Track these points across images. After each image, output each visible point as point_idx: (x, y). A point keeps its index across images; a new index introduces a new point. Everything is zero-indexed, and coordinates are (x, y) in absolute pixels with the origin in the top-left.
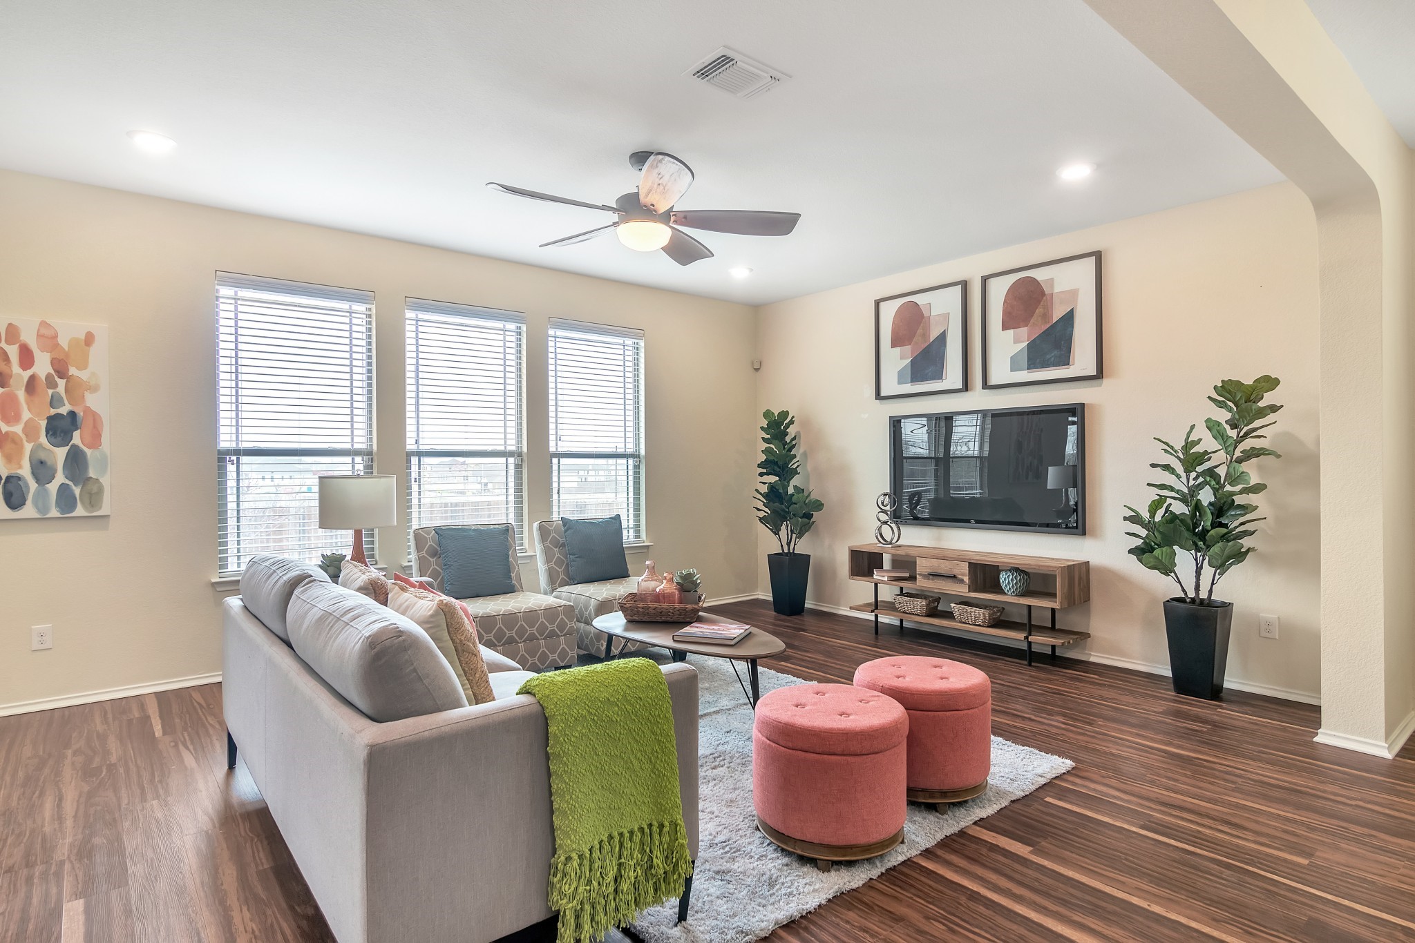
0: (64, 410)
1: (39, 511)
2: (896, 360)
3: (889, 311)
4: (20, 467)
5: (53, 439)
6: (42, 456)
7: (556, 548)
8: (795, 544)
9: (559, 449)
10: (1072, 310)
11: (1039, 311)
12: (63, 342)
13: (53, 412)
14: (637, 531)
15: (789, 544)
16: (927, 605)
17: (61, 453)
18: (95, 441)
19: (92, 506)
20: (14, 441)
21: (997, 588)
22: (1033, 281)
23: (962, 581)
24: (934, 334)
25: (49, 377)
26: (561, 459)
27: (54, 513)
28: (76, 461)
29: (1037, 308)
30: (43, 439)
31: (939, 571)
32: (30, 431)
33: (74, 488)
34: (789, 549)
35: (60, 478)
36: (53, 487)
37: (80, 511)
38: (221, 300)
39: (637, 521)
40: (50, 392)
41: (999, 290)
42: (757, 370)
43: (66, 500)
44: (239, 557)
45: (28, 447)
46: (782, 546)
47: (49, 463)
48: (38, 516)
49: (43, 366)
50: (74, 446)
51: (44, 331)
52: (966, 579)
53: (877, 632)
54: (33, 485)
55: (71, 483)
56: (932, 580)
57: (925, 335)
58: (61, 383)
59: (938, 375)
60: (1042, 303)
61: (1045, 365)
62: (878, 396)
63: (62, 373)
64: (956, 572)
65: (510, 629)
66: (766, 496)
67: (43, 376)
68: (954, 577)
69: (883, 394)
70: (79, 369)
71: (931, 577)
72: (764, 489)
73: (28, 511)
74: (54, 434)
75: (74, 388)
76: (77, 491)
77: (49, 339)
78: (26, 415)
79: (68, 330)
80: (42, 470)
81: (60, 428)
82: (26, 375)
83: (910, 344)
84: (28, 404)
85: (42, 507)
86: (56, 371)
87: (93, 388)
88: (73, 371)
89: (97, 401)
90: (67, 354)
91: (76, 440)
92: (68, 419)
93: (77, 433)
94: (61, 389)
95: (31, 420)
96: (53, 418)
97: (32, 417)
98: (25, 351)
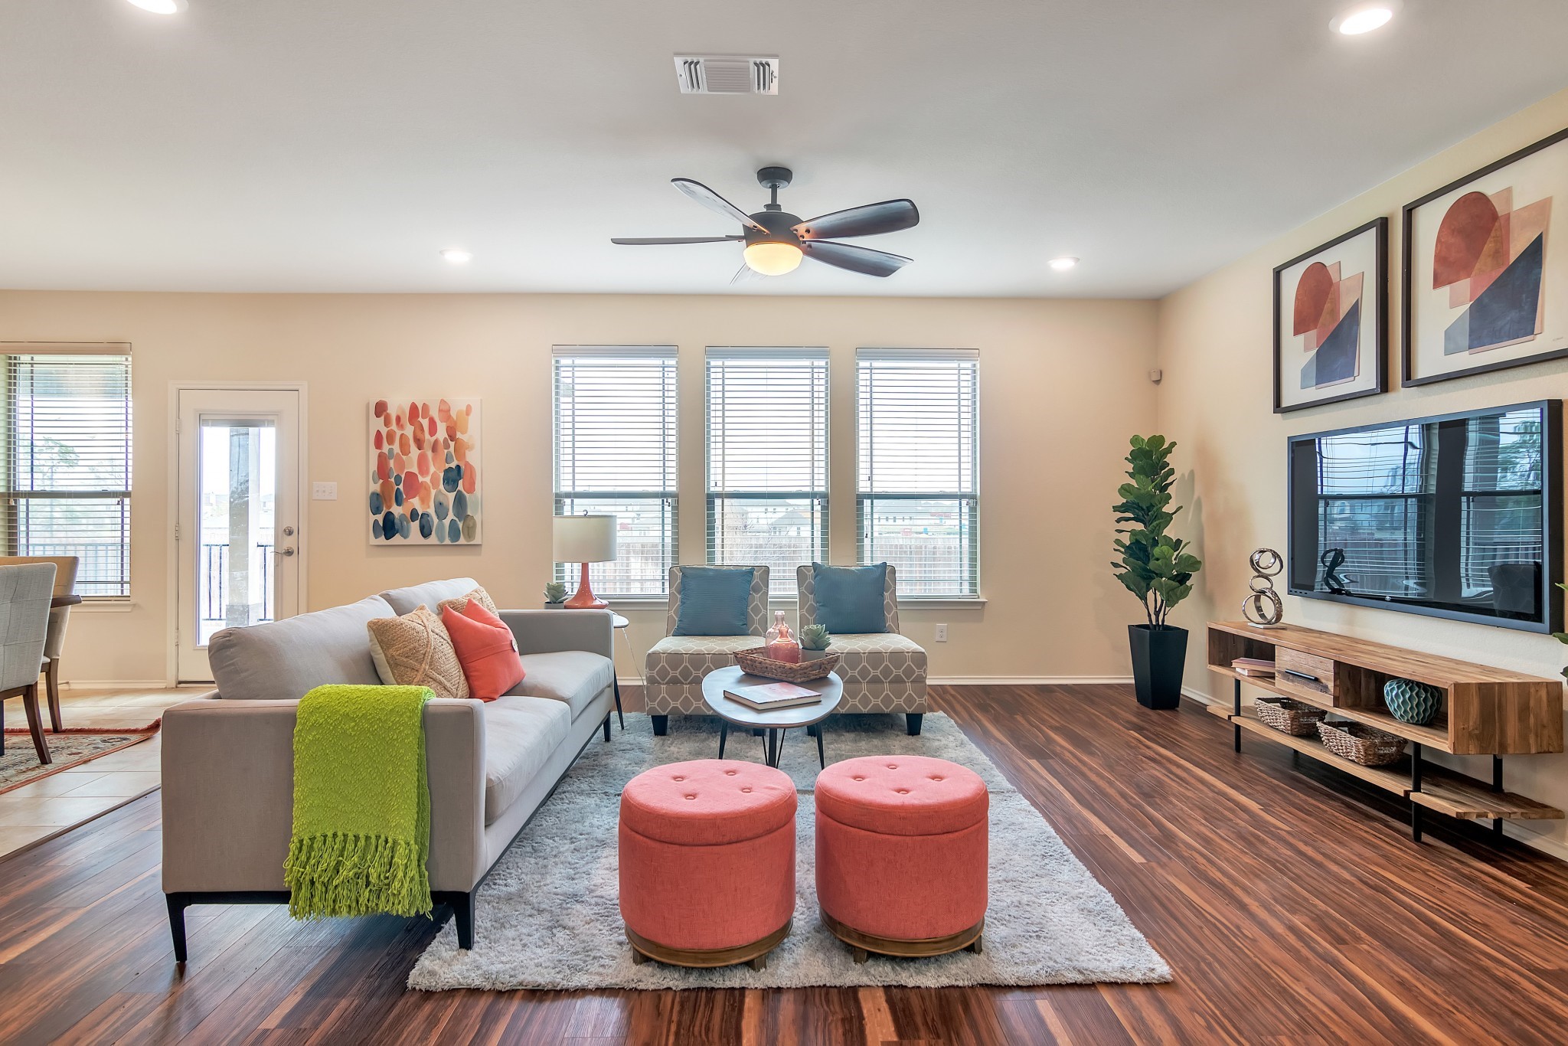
0: (453, 465)
1: (439, 539)
2: (1299, 352)
3: (1291, 281)
4: (429, 507)
5: (447, 487)
6: (441, 499)
7: (811, 594)
8: (1164, 615)
9: (874, 490)
10: (1540, 238)
11: (1489, 246)
12: (453, 414)
13: (447, 466)
14: (973, 584)
15: (1157, 614)
16: (1293, 719)
17: (452, 496)
18: (471, 489)
19: (470, 537)
20: (425, 488)
21: (1379, 707)
22: (1480, 198)
23: (1325, 689)
24: (1344, 308)
25: (445, 439)
26: (875, 501)
27: (447, 541)
28: (460, 501)
29: (1485, 243)
30: (441, 487)
31: (1300, 670)
32: (434, 481)
33: (459, 522)
34: (1157, 620)
35: (451, 516)
36: (447, 522)
37: (462, 541)
38: (562, 369)
39: (973, 572)
40: (446, 451)
41: (1430, 222)
42: (1158, 382)
43: (454, 533)
44: (572, 583)
45: (433, 492)
46: (1149, 615)
47: (445, 504)
48: (438, 543)
49: (441, 434)
50: (459, 491)
51: (443, 407)
52: (1331, 685)
53: (1238, 748)
54: (436, 520)
55: (457, 519)
56: (1293, 681)
57: (1334, 311)
58: (452, 444)
59: (1349, 372)
60: (1493, 234)
61: (1497, 337)
62: (1278, 406)
63: (452, 437)
64: (1319, 673)
65: (674, 669)
66: (1127, 548)
67: (441, 440)
68: (1316, 680)
69: (1285, 404)
70: (462, 433)
71: (1291, 677)
72: (1126, 539)
73: (433, 539)
74: (448, 483)
75: (460, 449)
76: (460, 525)
77: (445, 412)
78: (432, 469)
79: (457, 406)
80: (440, 508)
81: (453, 477)
82: (433, 439)
83: (1316, 328)
84: (433, 461)
85: (441, 538)
86: (450, 436)
87: (470, 448)
88: (459, 435)
89: (473, 458)
90: (455, 423)
91: (460, 487)
92: (456, 472)
93: (461, 482)
94: (452, 449)
95: (435, 472)
96: (447, 471)
97: (436, 470)
98: (432, 423)
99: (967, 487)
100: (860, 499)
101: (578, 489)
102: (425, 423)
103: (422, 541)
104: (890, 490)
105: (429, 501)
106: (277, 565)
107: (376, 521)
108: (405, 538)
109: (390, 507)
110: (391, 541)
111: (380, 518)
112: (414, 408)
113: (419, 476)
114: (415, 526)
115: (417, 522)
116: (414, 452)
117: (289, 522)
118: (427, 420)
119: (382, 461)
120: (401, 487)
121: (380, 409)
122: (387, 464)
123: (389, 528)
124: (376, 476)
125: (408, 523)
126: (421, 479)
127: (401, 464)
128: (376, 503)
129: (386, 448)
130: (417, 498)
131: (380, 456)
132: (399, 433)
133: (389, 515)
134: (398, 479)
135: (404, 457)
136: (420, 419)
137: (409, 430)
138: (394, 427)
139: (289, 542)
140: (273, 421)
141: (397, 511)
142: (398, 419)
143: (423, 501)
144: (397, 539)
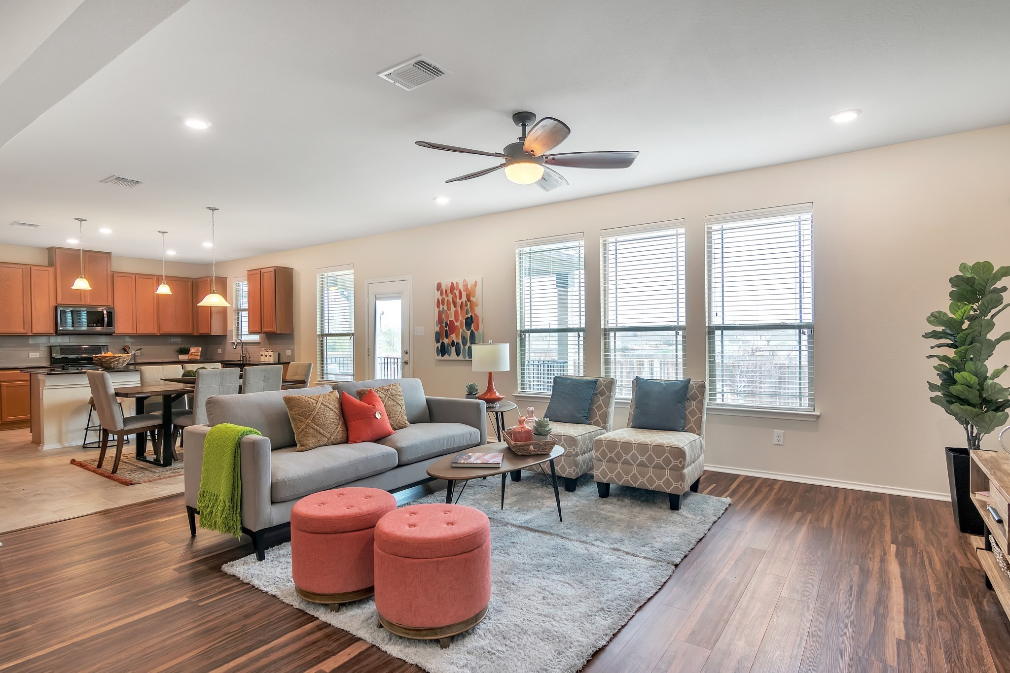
0: (469, 316)
4: (459, 339)
5: (467, 328)
6: (464, 334)
12: (469, 287)
13: (467, 316)
17: (469, 332)
18: (477, 329)
20: (458, 329)
25: (466, 301)
28: (472, 336)
30: (464, 328)
32: (461, 325)
33: (472, 348)
36: (467, 347)
40: (466, 308)
45: (461, 330)
47: (466, 337)
48: (463, 359)
49: (464, 299)
50: (472, 330)
51: (465, 284)
54: (462, 346)
58: (469, 303)
63: (469, 300)
67: (464, 302)
70: (473, 297)
73: (461, 357)
74: (467, 325)
75: (472, 306)
77: (466, 286)
78: (460, 318)
79: (471, 283)
80: (464, 338)
82: (460, 301)
84: (461, 314)
85: (464, 357)
86: (467, 299)
87: (477, 305)
88: (472, 299)
89: (478, 311)
90: (470, 292)
91: (472, 328)
92: (470, 319)
93: (473, 325)
94: (469, 306)
95: (461, 320)
96: (467, 319)
97: (462, 319)
98: (460, 293)
99: (808, 318)
100: (712, 331)
101: (533, 328)
102: (457, 292)
103: (456, 358)
104: (738, 323)
105: (459, 336)
106: (403, 369)
107: (438, 347)
108: (449, 356)
109: (443, 340)
110: (444, 358)
111: (439, 345)
112: (452, 284)
113: (455, 322)
114: (453, 349)
115: (454, 347)
116: (453, 309)
117: (407, 348)
118: (458, 291)
119: (440, 313)
120: (447, 328)
121: (439, 286)
122: (442, 315)
123: (443, 351)
124: (437, 323)
125: (450, 348)
126: (456, 324)
127: (447, 316)
128: (438, 337)
129: (441, 307)
130: (454, 334)
131: (439, 312)
132: (446, 299)
133: (443, 343)
134: (446, 323)
135: (449, 312)
136: (455, 291)
137: (450, 297)
138: (444, 296)
139: (406, 358)
140: (400, 296)
141: (446, 341)
142: (446, 291)
143: (457, 336)
144: (446, 357)
